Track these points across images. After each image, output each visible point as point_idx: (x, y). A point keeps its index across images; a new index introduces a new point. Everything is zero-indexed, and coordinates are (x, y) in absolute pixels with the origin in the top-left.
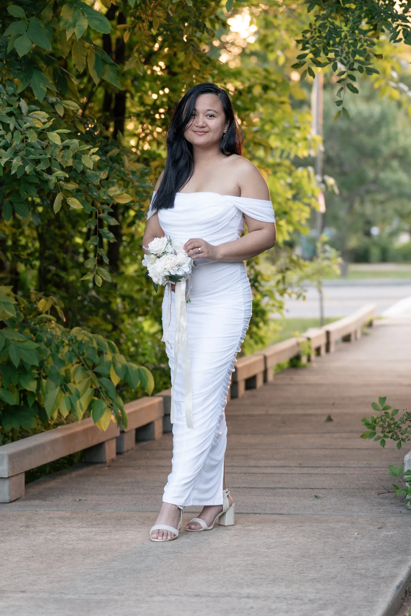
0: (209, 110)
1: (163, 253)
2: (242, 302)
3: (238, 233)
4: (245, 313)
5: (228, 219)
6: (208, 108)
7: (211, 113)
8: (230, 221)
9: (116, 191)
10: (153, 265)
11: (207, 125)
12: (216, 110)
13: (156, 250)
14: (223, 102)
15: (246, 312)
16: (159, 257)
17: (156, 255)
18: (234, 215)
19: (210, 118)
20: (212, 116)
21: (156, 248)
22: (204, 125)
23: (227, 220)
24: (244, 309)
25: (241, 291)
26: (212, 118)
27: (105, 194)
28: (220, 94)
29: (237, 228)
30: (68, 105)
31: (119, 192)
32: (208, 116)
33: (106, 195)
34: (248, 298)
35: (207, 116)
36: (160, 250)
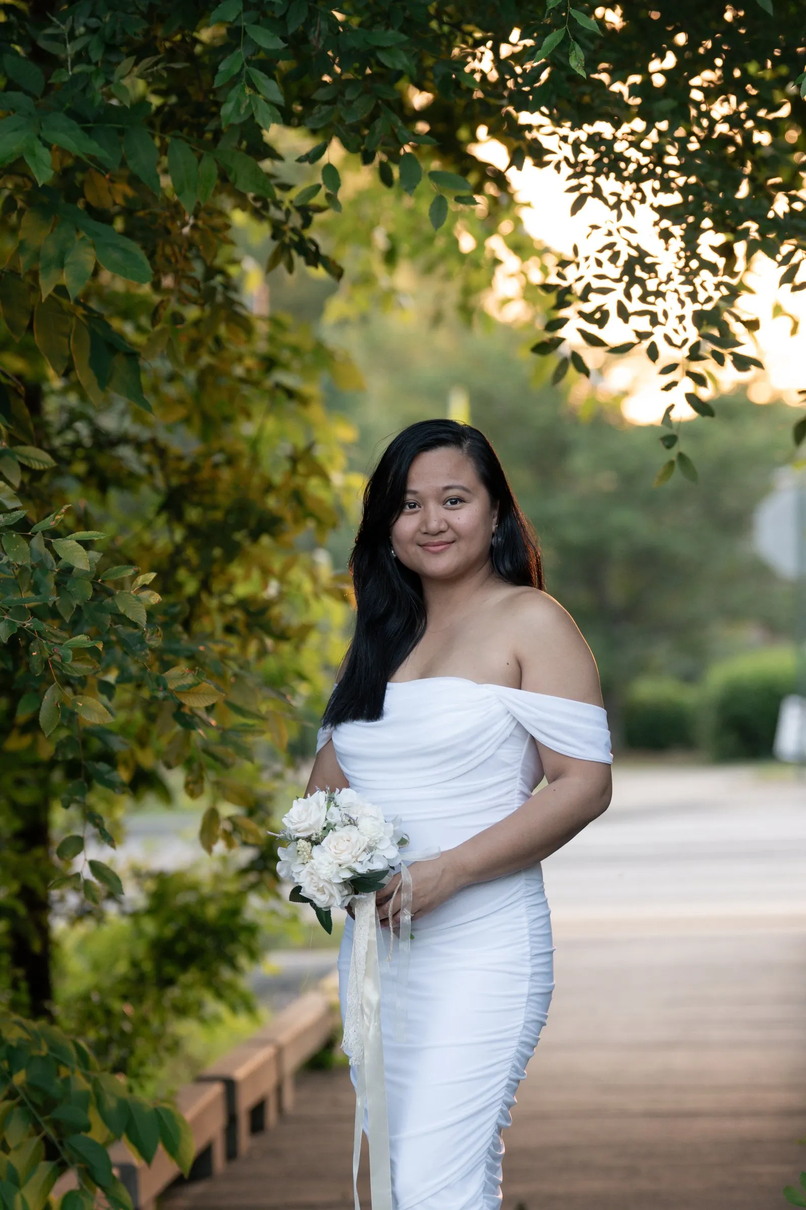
0: (447, 488)
1: (325, 828)
2: (524, 954)
3: (522, 779)
4: (531, 980)
5: (493, 740)
6: (446, 484)
7: (453, 493)
8: (499, 748)
9: (183, 676)
10: (308, 865)
11: (450, 526)
12: (465, 485)
13: (305, 825)
14: (478, 463)
15: (535, 978)
16: (316, 843)
17: (308, 839)
18: (508, 732)
19: (454, 506)
20: (456, 501)
21: (304, 821)
22: (443, 526)
23: (490, 742)
24: (528, 970)
25: (526, 925)
26: (459, 505)
27: (159, 685)
28: (467, 444)
29: (519, 766)
30: (27, 458)
31: (190, 680)
32: (449, 503)
33: (161, 688)
34: (542, 945)
35: (444, 503)
36: (318, 821)
